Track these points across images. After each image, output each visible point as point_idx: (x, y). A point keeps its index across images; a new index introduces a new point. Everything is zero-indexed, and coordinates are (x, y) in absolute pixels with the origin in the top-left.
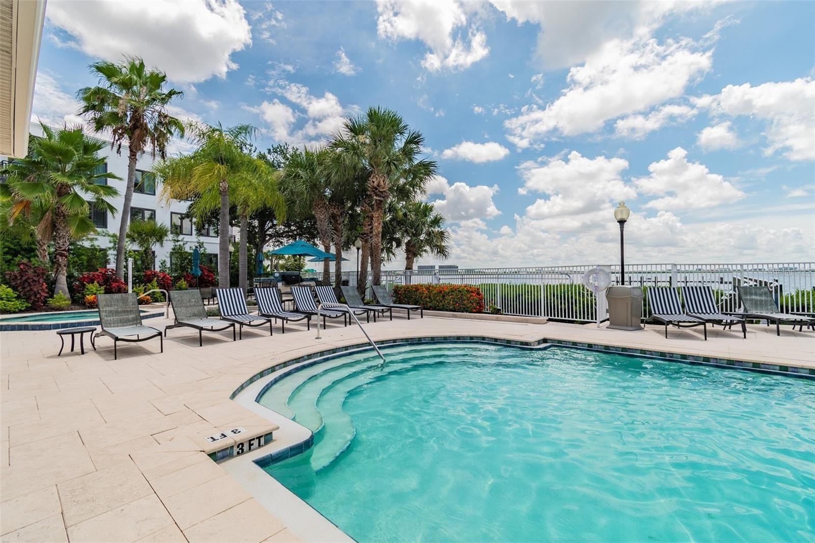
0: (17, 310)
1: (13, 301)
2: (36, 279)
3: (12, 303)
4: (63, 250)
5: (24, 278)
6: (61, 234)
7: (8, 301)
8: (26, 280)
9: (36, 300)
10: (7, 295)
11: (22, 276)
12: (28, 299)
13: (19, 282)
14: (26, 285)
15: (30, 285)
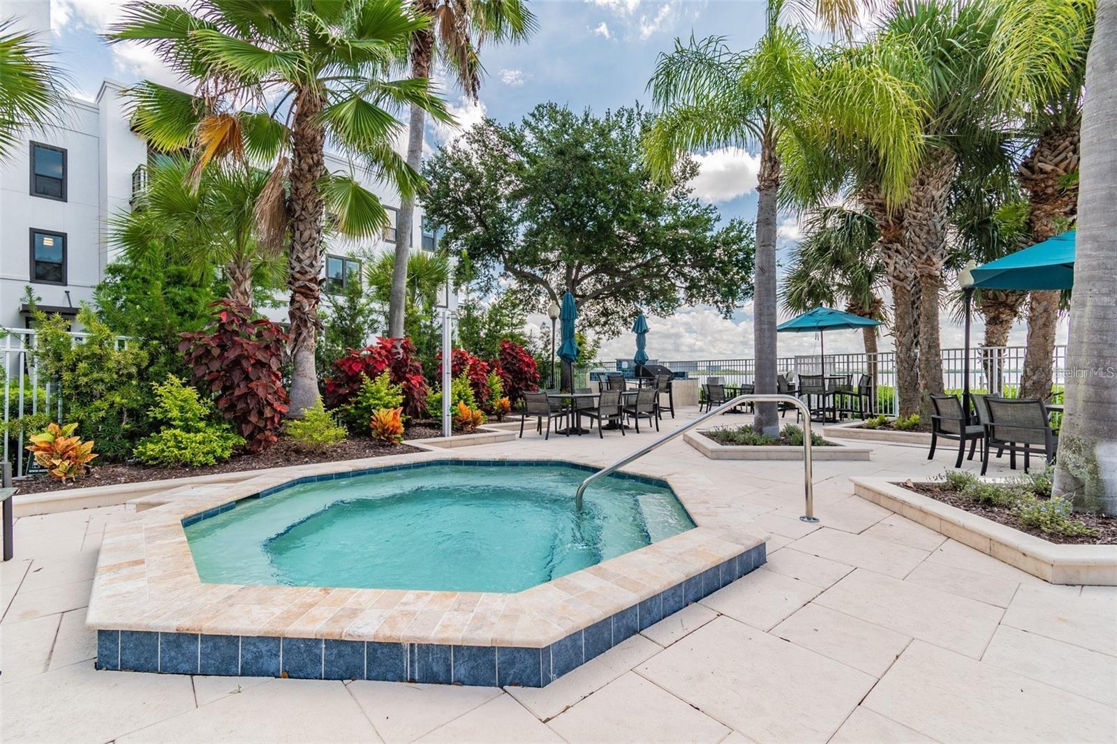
0: (212, 461)
1: (198, 431)
2: (260, 356)
3: (200, 436)
4: (311, 280)
5: (232, 355)
6: (306, 234)
7: (188, 429)
8: (237, 362)
9: (262, 425)
10: (182, 409)
11: (223, 347)
12: (239, 423)
13: (216, 365)
14: (237, 376)
15: (247, 379)
